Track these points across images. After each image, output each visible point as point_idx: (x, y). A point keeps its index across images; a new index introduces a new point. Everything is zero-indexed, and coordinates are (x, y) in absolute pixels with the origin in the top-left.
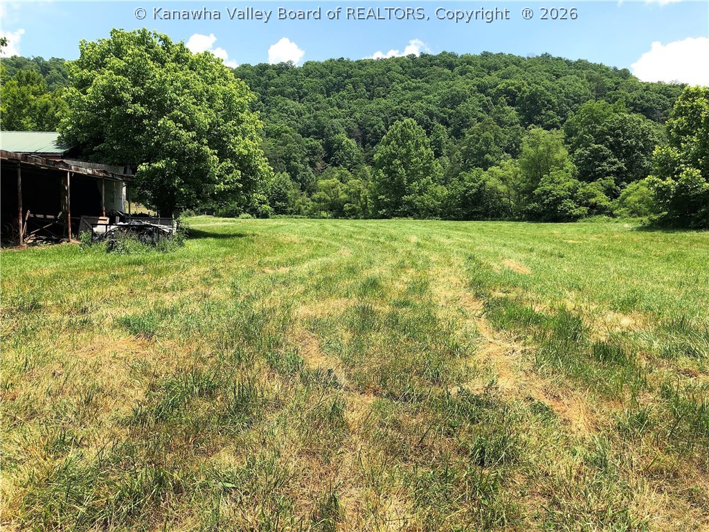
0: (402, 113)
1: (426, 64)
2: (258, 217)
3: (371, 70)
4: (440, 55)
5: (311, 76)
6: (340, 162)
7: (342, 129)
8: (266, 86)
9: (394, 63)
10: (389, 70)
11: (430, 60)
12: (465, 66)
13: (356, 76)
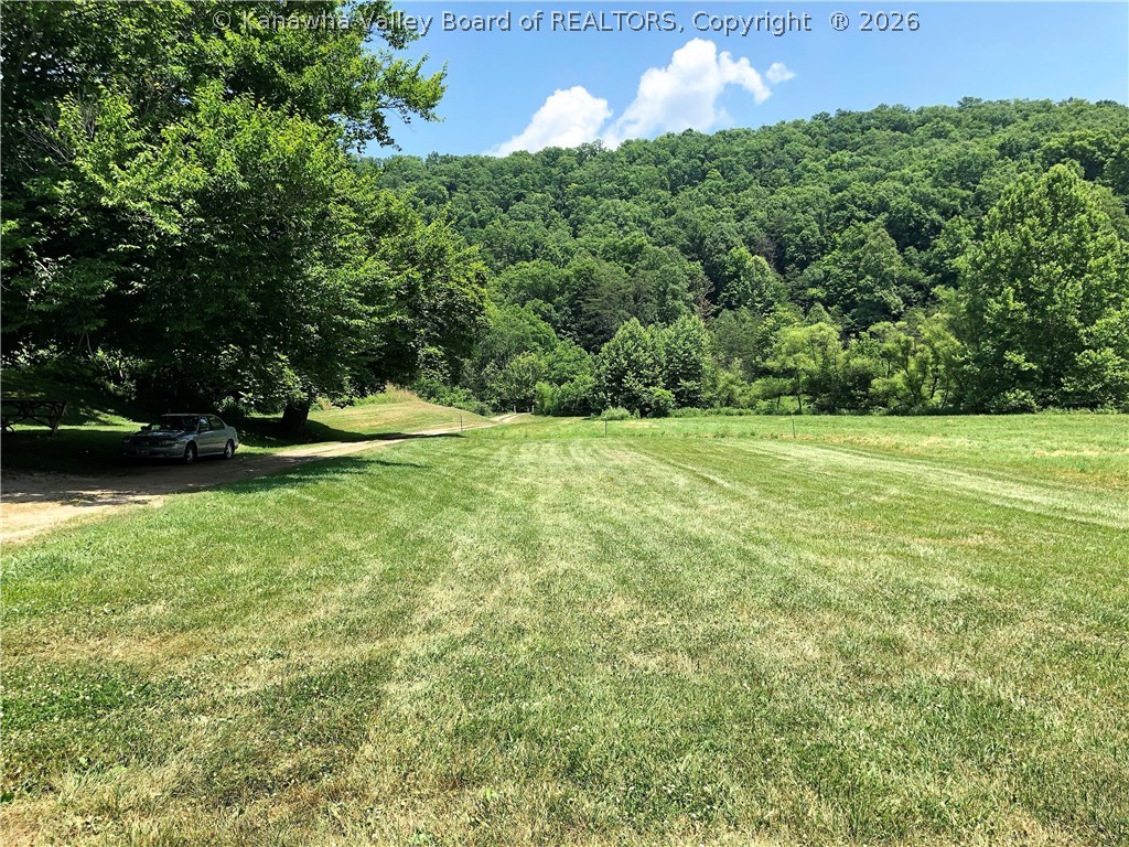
0: (855, 203)
1: (853, 127)
2: (643, 414)
3: (753, 143)
4: (877, 111)
5: (638, 161)
6: (739, 301)
7: (738, 240)
8: (562, 183)
9: (792, 129)
10: (786, 141)
11: (860, 121)
12: (938, 123)
13: (725, 155)
